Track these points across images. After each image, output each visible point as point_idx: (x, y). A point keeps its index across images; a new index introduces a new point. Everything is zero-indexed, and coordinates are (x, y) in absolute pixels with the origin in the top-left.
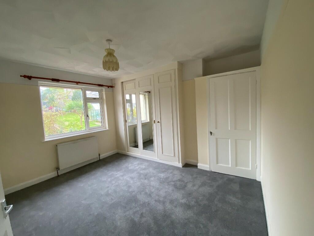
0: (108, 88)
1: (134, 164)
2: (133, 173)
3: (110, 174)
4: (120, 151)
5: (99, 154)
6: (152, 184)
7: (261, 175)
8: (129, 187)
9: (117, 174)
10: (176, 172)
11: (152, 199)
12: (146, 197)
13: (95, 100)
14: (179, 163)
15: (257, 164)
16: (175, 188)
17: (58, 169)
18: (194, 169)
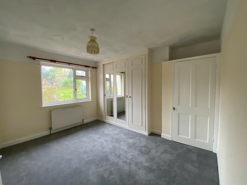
0: (93, 68)
1: (109, 129)
2: (107, 137)
3: (90, 136)
4: (99, 119)
5: (83, 120)
6: (122, 148)
7: (217, 148)
8: (103, 148)
9: (95, 136)
10: (142, 139)
11: (120, 160)
12: (115, 158)
13: (82, 78)
14: (146, 131)
15: (214, 138)
16: (140, 152)
17: (51, 129)
18: (158, 138)
